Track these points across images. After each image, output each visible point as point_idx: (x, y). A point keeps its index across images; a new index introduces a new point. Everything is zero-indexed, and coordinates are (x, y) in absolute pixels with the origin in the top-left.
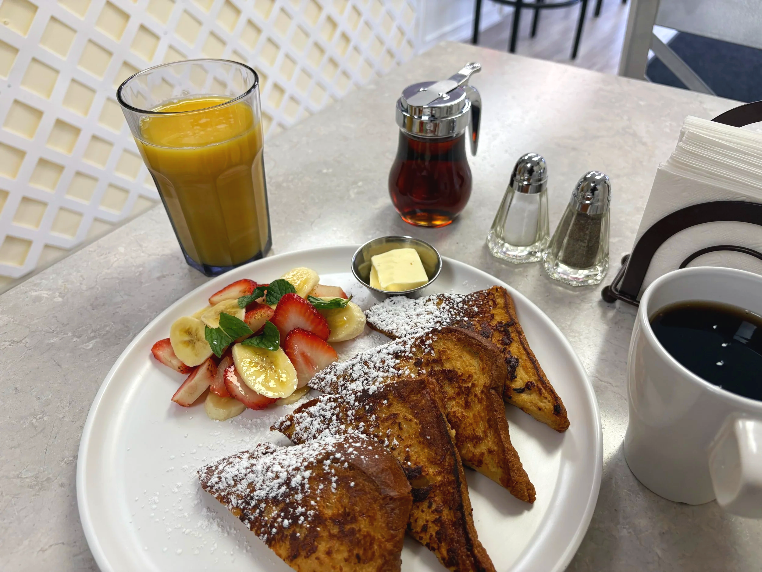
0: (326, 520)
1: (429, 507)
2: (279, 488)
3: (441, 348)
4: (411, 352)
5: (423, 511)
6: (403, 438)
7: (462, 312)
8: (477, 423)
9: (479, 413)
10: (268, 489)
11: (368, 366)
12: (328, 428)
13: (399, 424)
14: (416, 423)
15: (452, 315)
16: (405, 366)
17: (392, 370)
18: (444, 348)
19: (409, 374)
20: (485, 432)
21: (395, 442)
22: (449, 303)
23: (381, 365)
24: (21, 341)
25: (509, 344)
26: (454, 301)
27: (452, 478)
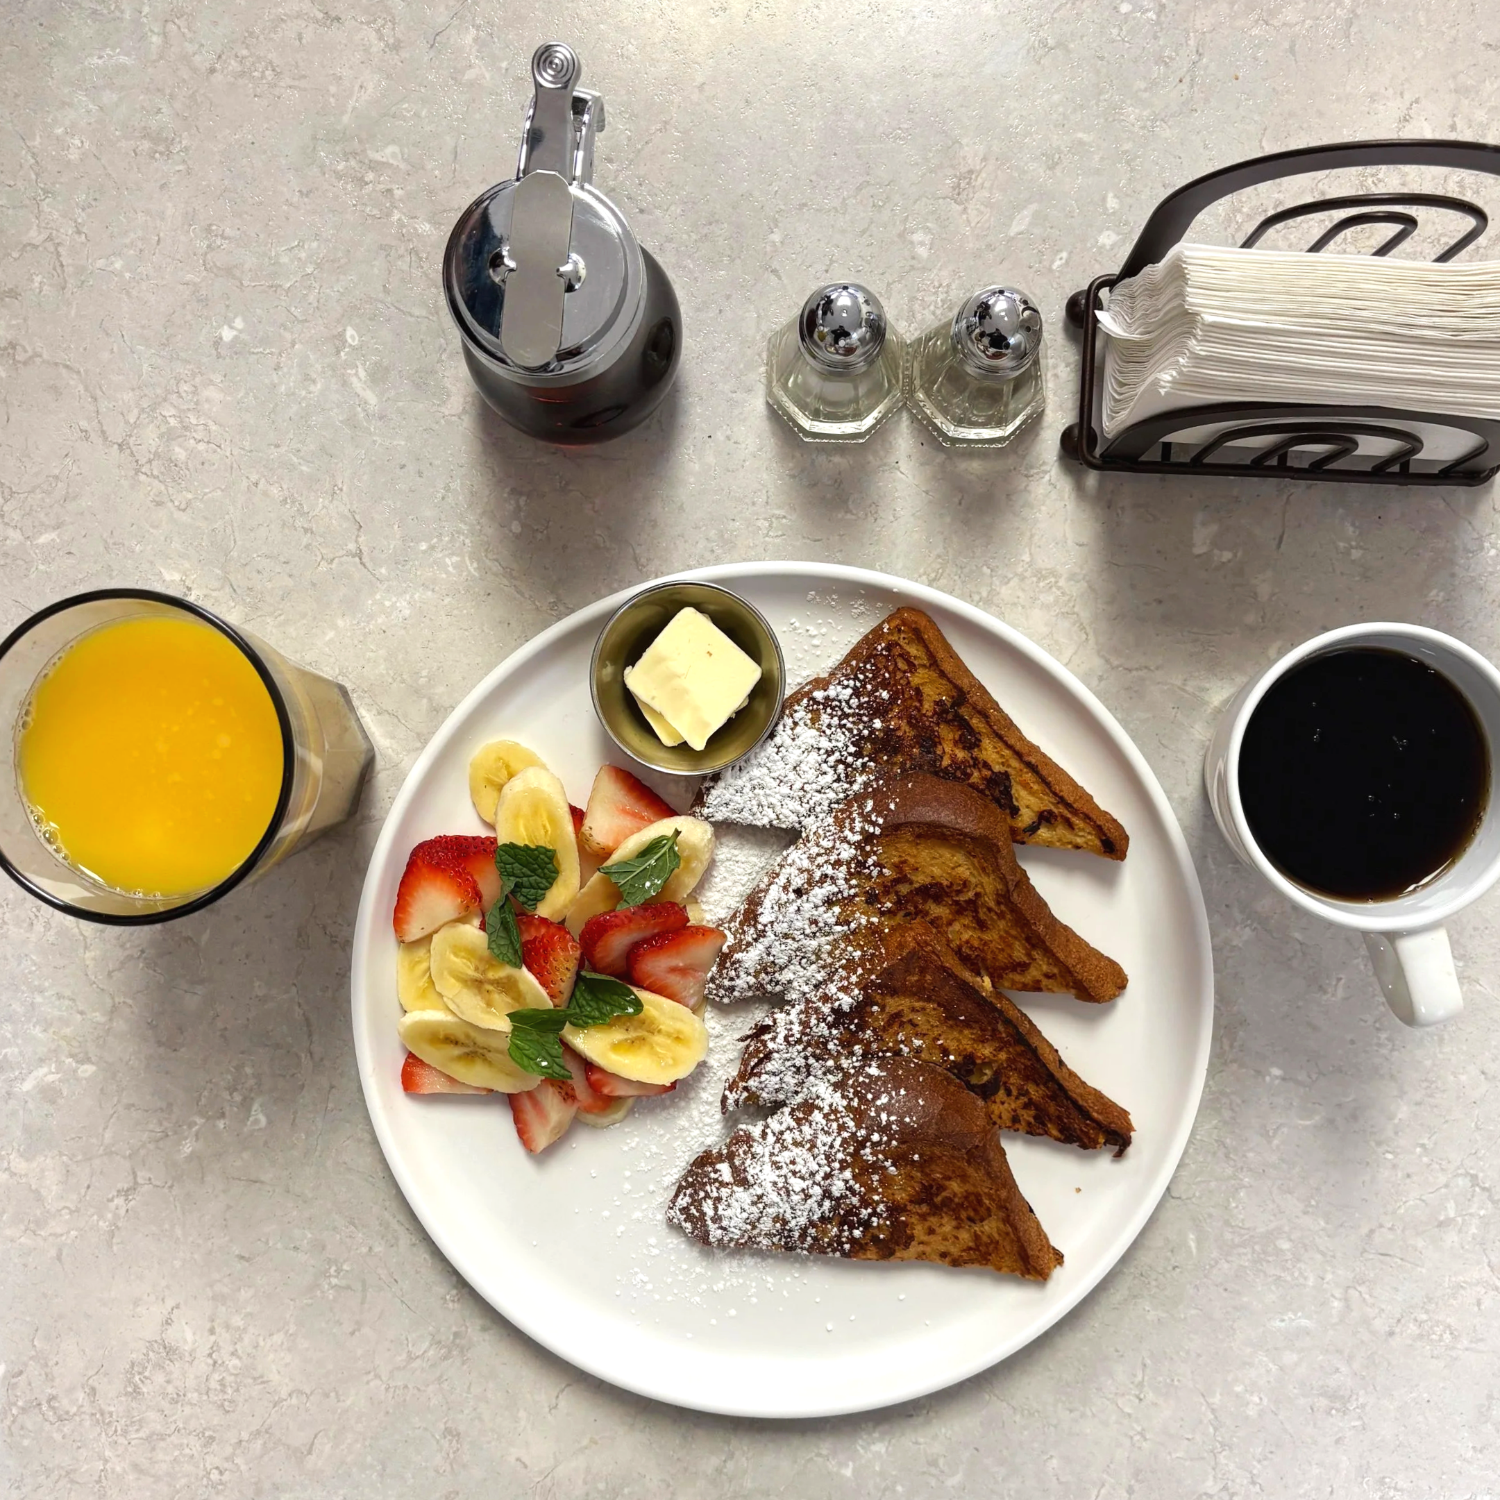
0: (906, 1206)
1: (1009, 1093)
2: (820, 1205)
3: (896, 860)
4: (851, 887)
5: (1003, 1103)
6: (924, 1032)
7: (864, 714)
8: (1010, 946)
9: (1007, 932)
10: (805, 1213)
11: (794, 939)
12: (809, 1075)
13: (910, 1021)
14: (934, 1009)
15: (850, 730)
16: (853, 913)
17: (838, 928)
18: (900, 856)
19: (868, 921)
20: (1029, 955)
21: (917, 1042)
22: (833, 709)
23: (814, 929)
24: (136, 1183)
25: (977, 744)
26: (840, 701)
27: (1019, 1049)
